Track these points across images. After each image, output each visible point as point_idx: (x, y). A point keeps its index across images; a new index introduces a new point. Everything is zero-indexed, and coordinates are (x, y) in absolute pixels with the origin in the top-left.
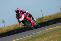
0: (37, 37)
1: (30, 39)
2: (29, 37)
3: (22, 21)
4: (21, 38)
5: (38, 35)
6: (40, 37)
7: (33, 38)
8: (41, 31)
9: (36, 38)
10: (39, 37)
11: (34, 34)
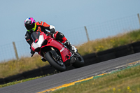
0: (129, 76)
1: (112, 80)
2: (108, 74)
3: (38, 50)
4: (92, 77)
5: (130, 69)
6: (136, 75)
7: (119, 77)
8: (137, 62)
9: (126, 76)
10: (132, 74)
11: (121, 69)
